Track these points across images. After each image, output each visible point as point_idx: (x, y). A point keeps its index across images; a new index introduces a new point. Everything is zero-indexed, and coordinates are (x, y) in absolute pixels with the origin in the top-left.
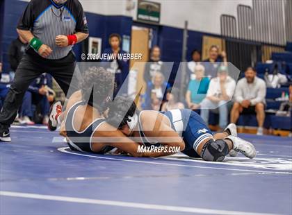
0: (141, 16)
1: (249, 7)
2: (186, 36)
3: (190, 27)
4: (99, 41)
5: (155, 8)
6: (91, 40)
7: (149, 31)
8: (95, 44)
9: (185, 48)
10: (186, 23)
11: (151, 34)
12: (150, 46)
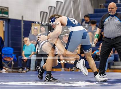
1: (55, 7)
2: (22, 23)
3: (25, 19)
5: (6, 10)
7: (3, 22)
9: (22, 30)
10: (23, 17)
11: (4, 23)
12: (4, 30)
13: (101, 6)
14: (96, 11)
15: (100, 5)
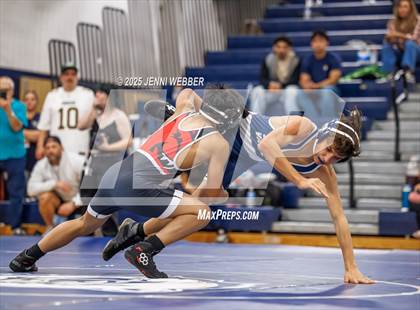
1: (97, 27)
13: (249, 26)
14: (232, 44)
15: (247, 21)
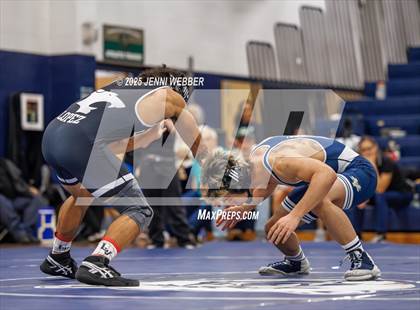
0: (111, 54)
1: (296, 27)
4: (39, 99)
6: (25, 98)
8: (32, 105)
